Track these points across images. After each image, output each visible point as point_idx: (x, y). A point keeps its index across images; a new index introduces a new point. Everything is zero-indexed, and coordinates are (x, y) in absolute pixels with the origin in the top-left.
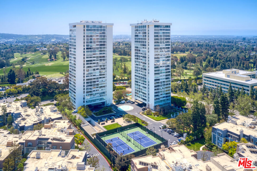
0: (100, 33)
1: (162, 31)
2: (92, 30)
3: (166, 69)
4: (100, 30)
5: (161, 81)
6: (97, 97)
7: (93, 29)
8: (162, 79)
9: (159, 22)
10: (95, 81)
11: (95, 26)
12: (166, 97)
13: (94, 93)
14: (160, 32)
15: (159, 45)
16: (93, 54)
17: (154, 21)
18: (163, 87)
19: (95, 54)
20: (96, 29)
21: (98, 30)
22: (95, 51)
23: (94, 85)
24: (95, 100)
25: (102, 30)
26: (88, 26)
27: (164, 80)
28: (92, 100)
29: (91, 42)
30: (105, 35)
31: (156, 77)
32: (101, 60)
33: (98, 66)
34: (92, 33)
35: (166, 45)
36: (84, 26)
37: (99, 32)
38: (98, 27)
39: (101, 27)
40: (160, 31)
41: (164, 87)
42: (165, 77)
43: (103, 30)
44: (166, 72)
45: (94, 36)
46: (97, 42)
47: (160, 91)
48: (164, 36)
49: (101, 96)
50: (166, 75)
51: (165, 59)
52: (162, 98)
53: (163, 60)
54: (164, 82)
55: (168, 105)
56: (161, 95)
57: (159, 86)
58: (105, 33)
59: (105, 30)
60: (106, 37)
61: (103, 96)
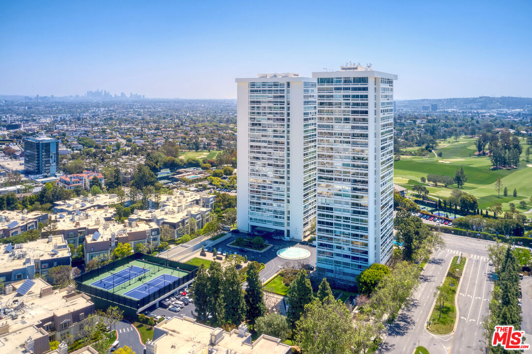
0: (274, 97)
1: (342, 91)
2: (260, 91)
3: (353, 189)
4: (274, 90)
5: (335, 213)
6: (268, 216)
7: (261, 89)
8: (340, 210)
9: (356, 68)
10: (266, 187)
11: (264, 84)
12: (353, 258)
13: (262, 206)
14: (335, 93)
15: (333, 126)
16: (263, 136)
17: (343, 69)
18: (342, 230)
19: (265, 136)
20: (267, 89)
21: (270, 90)
22: (266, 130)
23: (264, 192)
24: (265, 221)
25: (277, 90)
26: (253, 85)
27: (348, 214)
28: (260, 220)
29: (258, 113)
30: (283, 100)
31: (324, 202)
32: (276, 148)
33: (272, 159)
34: (260, 96)
35: (354, 128)
36: (249, 84)
37: (273, 95)
38: (270, 86)
39: (276, 85)
40: (334, 91)
41: (346, 231)
42: (349, 207)
43: (280, 90)
44: (353, 197)
45: (263, 102)
46: (270, 113)
47: (334, 237)
48: (347, 104)
49: (276, 217)
50: (353, 204)
51: (350, 162)
52: (338, 255)
53: (344, 165)
54: (347, 218)
55: (352, 279)
56: (338, 248)
57: (331, 224)
58: (284, 97)
59: (284, 90)
60: (285, 104)
61: (280, 218)
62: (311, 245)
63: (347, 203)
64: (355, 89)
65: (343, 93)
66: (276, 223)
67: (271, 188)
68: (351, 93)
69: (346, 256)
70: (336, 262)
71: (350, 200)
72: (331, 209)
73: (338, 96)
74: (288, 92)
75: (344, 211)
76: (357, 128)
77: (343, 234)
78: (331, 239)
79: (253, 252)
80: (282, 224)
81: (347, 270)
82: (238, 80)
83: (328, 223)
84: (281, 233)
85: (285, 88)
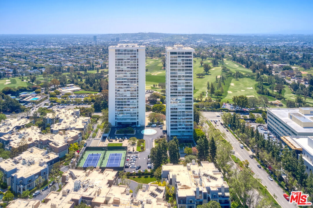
2: (123, 54)
3: (186, 99)
5: (179, 110)
6: (128, 116)
7: (123, 53)
8: (180, 109)
10: (126, 102)
11: (125, 50)
12: (186, 128)
13: (124, 112)
14: (178, 59)
15: (177, 73)
16: (124, 76)
17: (177, 47)
18: (182, 117)
19: (126, 76)
20: (127, 53)
21: (128, 54)
22: (126, 73)
23: (125, 105)
24: (126, 119)
25: (132, 54)
26: (119, 50)
27: (184, 110)
28: (123, 119)
29: (122, 65)
30: (136, 58)
31: (173, 106)
32: (132, 82)
33: (129, 87)
34: (123, 56)
35: (186, 73)
36: (116, 50)
37: (130, 56)
38: (128, 51)
39: (132, 51)
41: (183, 118)
42: (184, 107)
43: (134, 53)
44: (186, 102)
45: (125, 59)
46: (128, 65)
47: (178, 121)
48: (183, 63)
49: (132, 116)
50: (186, 105)
51: (184, 88)
52: (180, 128)
53: (182, 89)
54: (183, 112)
55: (188, 137)
56: (180, 125)
57: (177, 115)
58: (136, 56)
59: (136, 54)
60: (137, 60)
61: (134, 116)
62: (152, 127)
63: (183, 105)
65: (182, 58)
66: (132, 119)
67: (129, 102)
68: (185, 58)
69: (184, 128)
70: (179, 131)
72: (177, 109)
74: (138, 54)
75: (182, 109)
76: (187, 73)
77: (182, 119)
78: (176, 122)
80: (135, 119)
81: (185, 134)
83: (175, 115)
84: (134, 123)
85: (136, 53)
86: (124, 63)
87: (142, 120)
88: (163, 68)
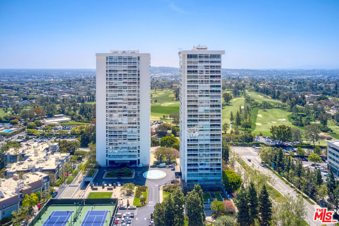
0: (128, 67)
1: (204, 63)
2: (117, 63)
3: (211, 125)
4: (129, 62)
5: (200, 143)
6: (125, 152)
7: (118, 61)
8: (202, 140)
9: (206, 49)
10: (122, 131)
11: (120, 58)
12: (211, 169)
13: (119, 146)
14: (199, 65)
15: (197, 86)
16: (119, 95)
17: (197, 49)
18: (204, 153)
19: (121, 95)
20: (123, 61)
21: (125, 62)
22: (122, 91)
23: (120, 135)
24: (121, 156)
25: (131, 62)
26: (111, 58)
27: (209, 141)
28: (117, 156)
29: (116, 79)
30: (136, 69)
31: (191, 136)
32: (130, 103)
33: (127, 111)
34: (117, 67)
35: (211, 86)
36: (107, 58)
37: (127, 65)
38: (125, 59)
39: (130, 58)
40: (199, 63)
41: (207, 153)
42: (209, 138)
43: (133, 62)
44: (211, 130)
45: (119, 71)
46: (125, 79)
47: (199, 158)
48: (206, 71)
49: (130, 152)
50: (211, 135)
51: (209, 108)
52: (202, 169)
53: (205, 110)
54: (207, 145)
55: (214, 183)
56: (202, 164)
57: (197, 150)
58: (136, 67)
59: (136, 62)
60: (137, 72)
61: (133, 152)
62: (159, 167)
63: (207, 135)
64: (212, 62)
65: (204, 64)
66: (130, 156)
67: (126, 131)
68: (210, 64)
69: (207, 169)
70: (200, 174)
71: (209, 133)
72: (197, 140)
73: (201, 67)
74: (139, 64)
75: (206, 140)
76: (214, 86)
77: (205, 155)
78: (197, 160)
79: (127, 179)
80: (134, 156)
81: (209, 178)
82: (97, 55)
83: (194, 150)
84: (134, 162)
85: (137, 61)
86: (118, 75)
87: (145, 157)
88: (175, 99)
